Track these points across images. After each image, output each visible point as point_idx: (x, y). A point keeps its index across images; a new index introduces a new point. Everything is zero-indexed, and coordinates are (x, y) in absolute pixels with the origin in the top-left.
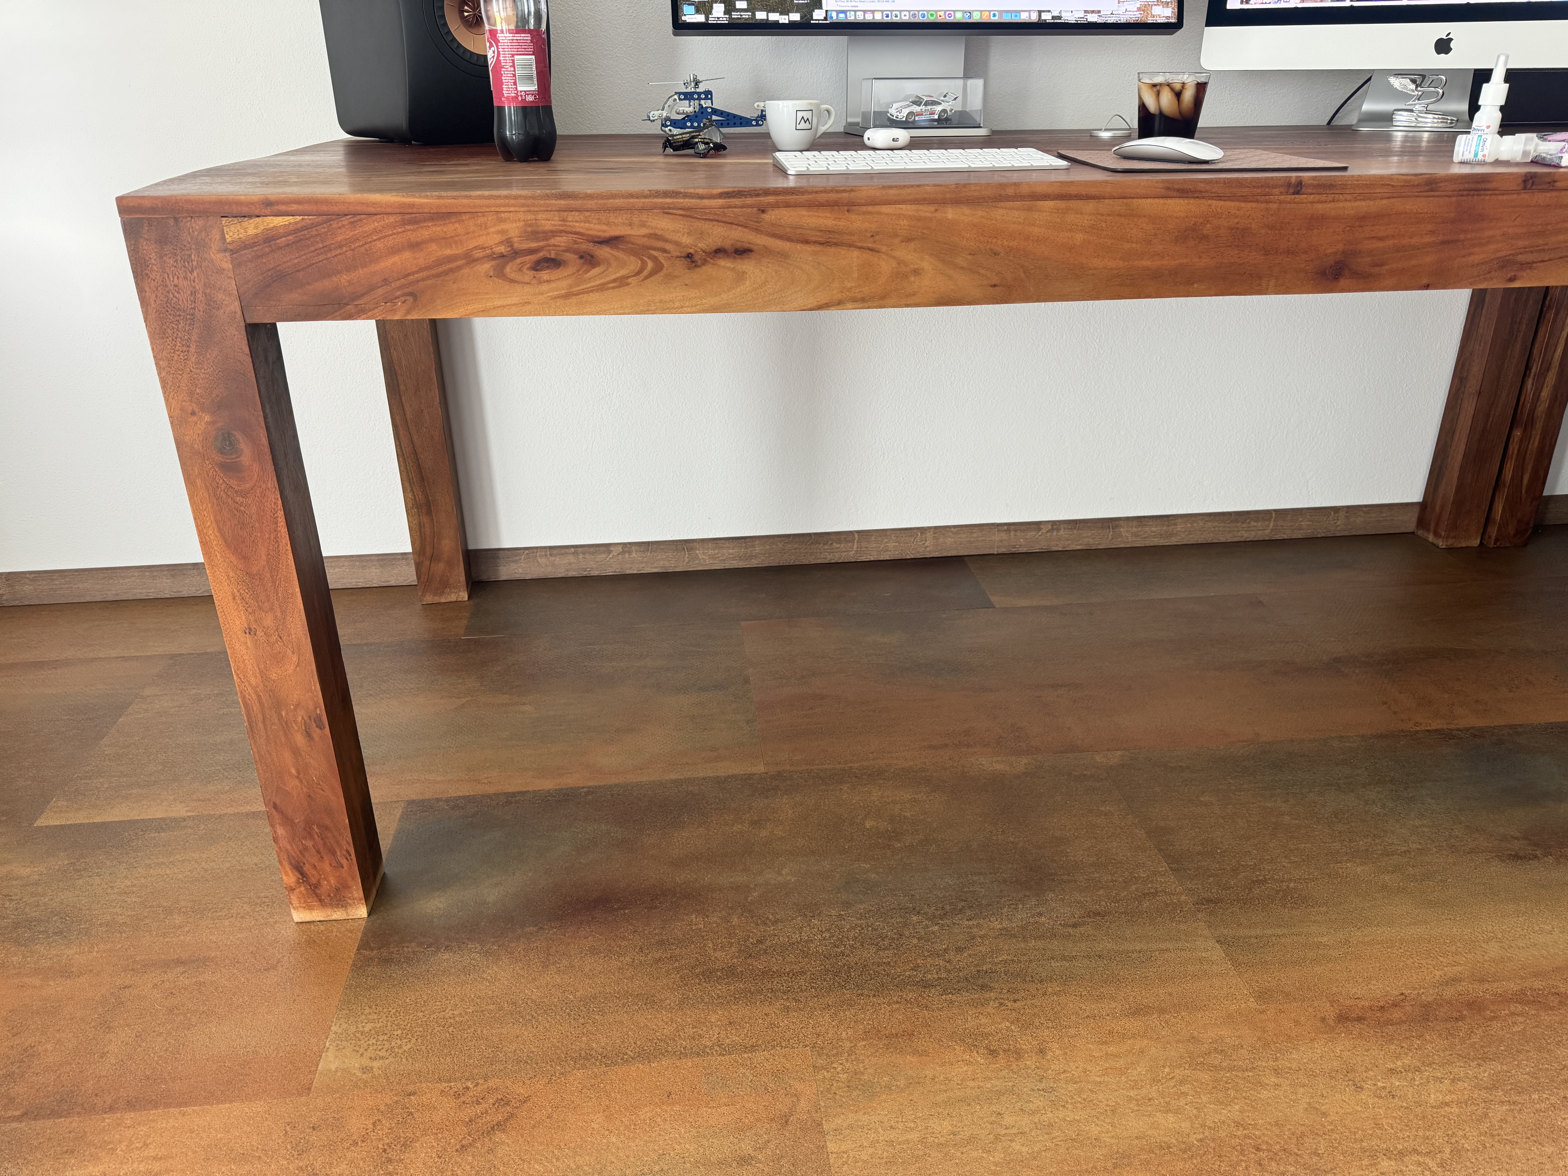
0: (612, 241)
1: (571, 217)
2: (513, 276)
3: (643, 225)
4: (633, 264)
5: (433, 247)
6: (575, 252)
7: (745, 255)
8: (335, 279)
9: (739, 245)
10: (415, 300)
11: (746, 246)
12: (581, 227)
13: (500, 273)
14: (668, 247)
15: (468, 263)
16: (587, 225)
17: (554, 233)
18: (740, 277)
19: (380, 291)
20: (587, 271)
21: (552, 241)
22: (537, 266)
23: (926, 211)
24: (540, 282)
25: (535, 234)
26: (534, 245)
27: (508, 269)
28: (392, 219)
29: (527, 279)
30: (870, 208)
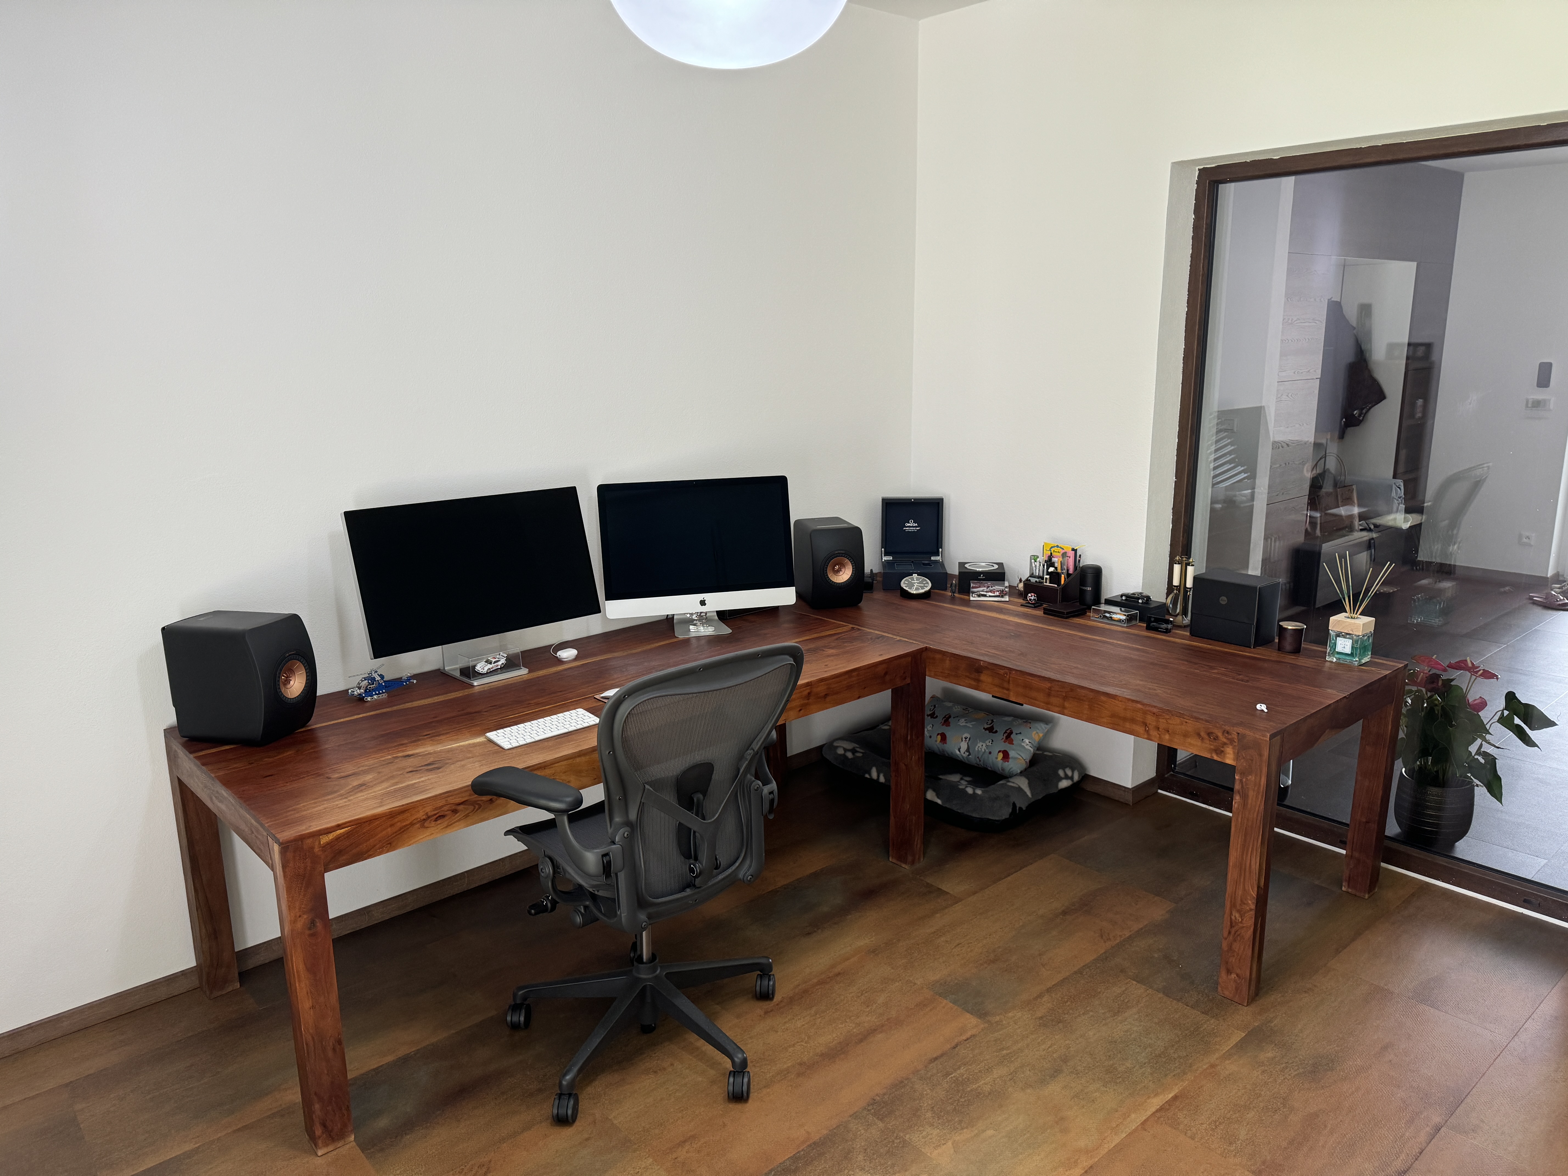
0: (463, 803)
1: (449, 799)
2: (428, 825)
4: (471, 808)
5: (399, 824)
6: (450, 811)
8: (361, 846)
12: (452, 801)
13: (423, 826)
15: (411, 826)
16: (455, 800)
17: (443, 806)
19: (378, 846)
20: (454, 816)
21: (443, 809)
22: (436, 820)
23: (570, 761)
24: (438, 825)
25: (436, 808)
26: (436, 812)
27: (426, 824)
28: (384, 818)
29: (433, 825)
30: (551, 766)
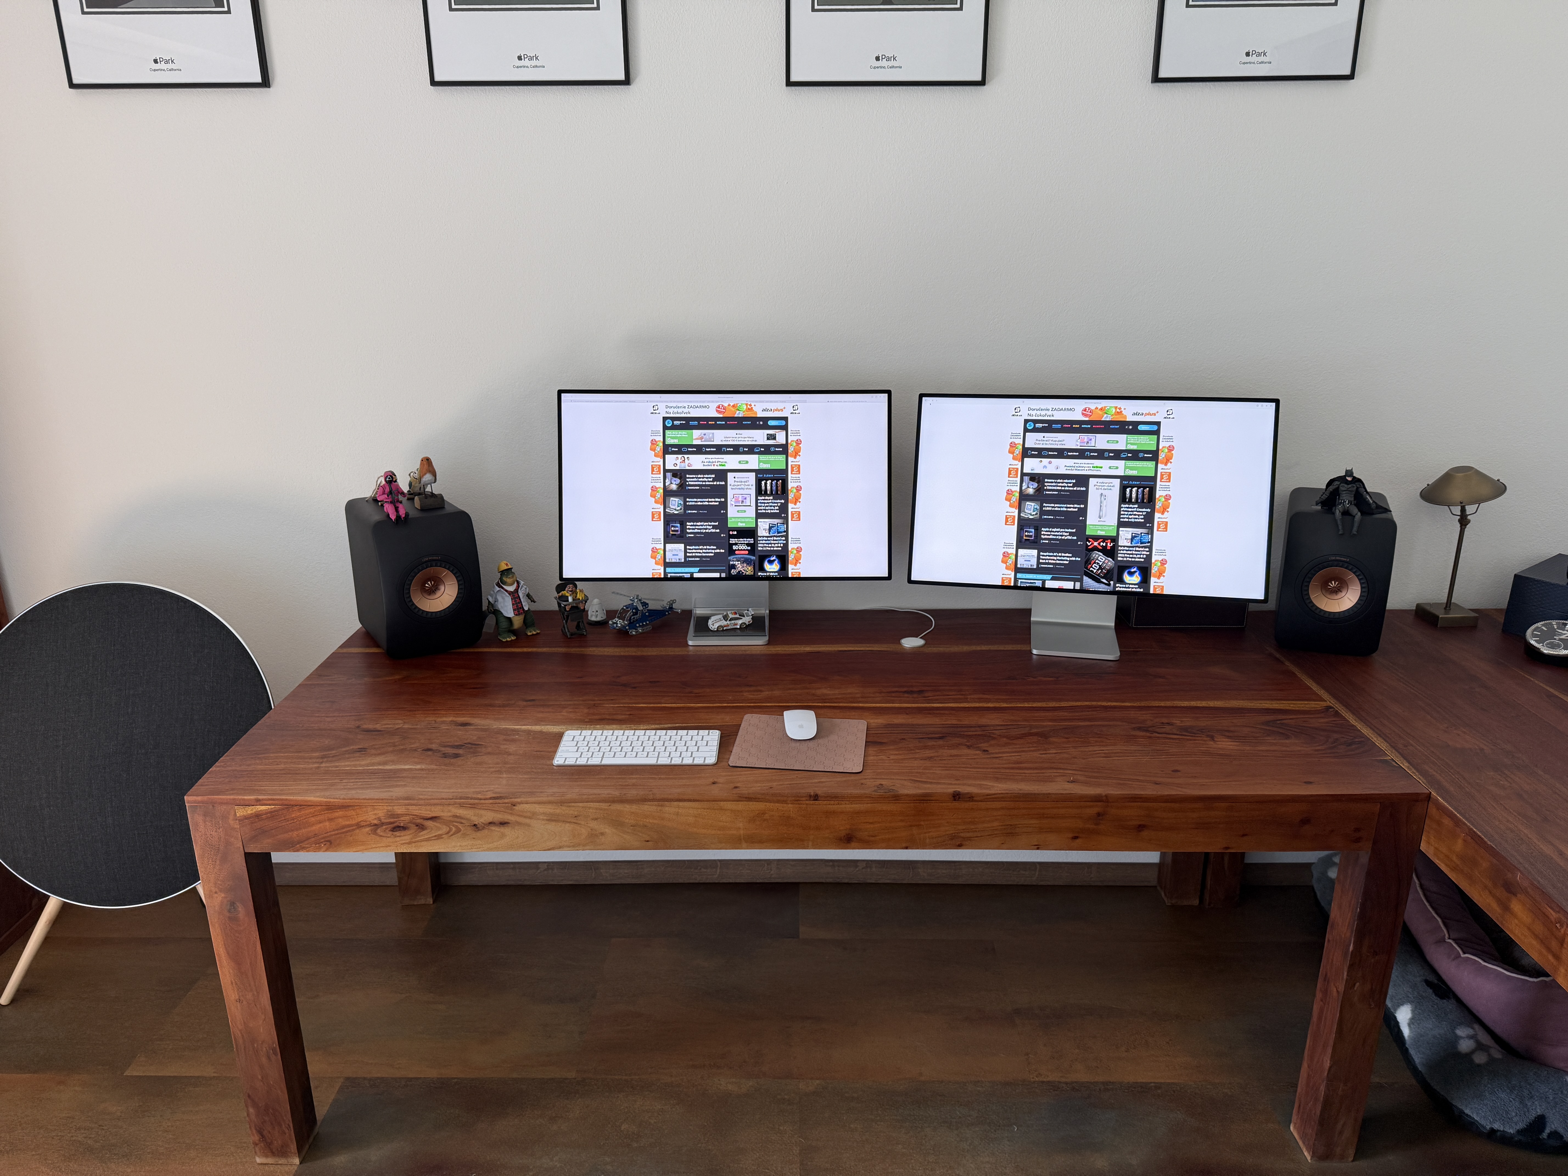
0: (433, 818)
1: (411, 808)
2: (381, 834)
3: (450, 811)
4: (445, 829)
5: (340, 820)
6: (414, 823)
7: (506, 825)
8: (290, 833)
9: (502, 820)
10: (331, 844)
11: (506, 821)
12: (416, 812)
14: (463, 821)
15: (358, 828)
16: (420, 811)
17: (402, 815)
18: (503, 836)
19: (313, 839)
20: (421, 832)
21: (402, 819)
22: (393, 830)
24: (396, 836)
25: (393, 815)
26: (392, 820)
27: (379, 831)
28: (319, 808)
29: (389, 835)
30: (573, 804)
